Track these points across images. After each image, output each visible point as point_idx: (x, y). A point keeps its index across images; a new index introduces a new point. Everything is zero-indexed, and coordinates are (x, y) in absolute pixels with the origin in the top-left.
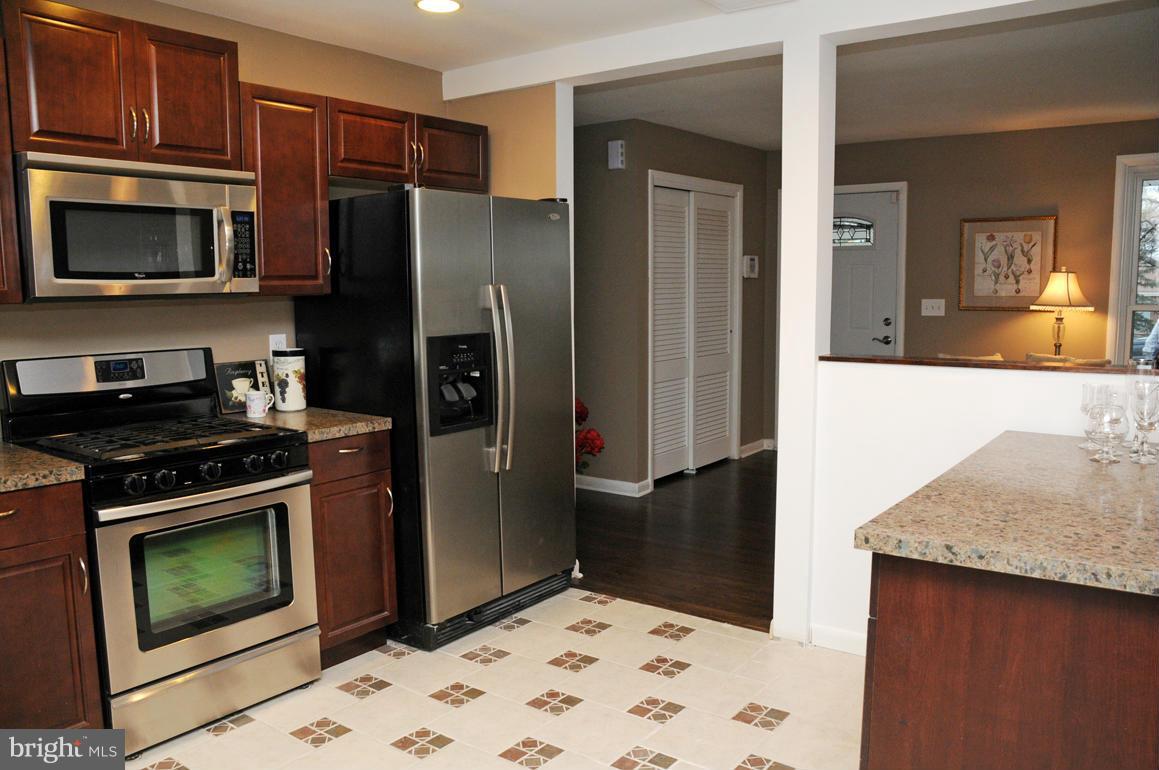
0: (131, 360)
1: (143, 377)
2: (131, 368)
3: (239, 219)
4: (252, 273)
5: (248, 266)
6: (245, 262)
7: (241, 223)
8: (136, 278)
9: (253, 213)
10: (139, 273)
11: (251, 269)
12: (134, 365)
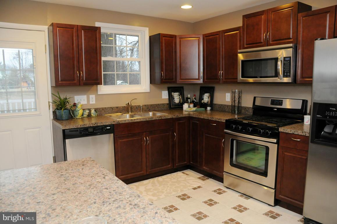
0: (280, 100)
1: (282, 105)
2: (279, 102)
3: (287, 59)
4: (289, 76)
5: (288, 74)
6: (287, 73)
7: (286, 60)
8: (258, 78)
9: (290, 57)
10: (259, 77)
11: (289, 75)
12: (280, 102)
